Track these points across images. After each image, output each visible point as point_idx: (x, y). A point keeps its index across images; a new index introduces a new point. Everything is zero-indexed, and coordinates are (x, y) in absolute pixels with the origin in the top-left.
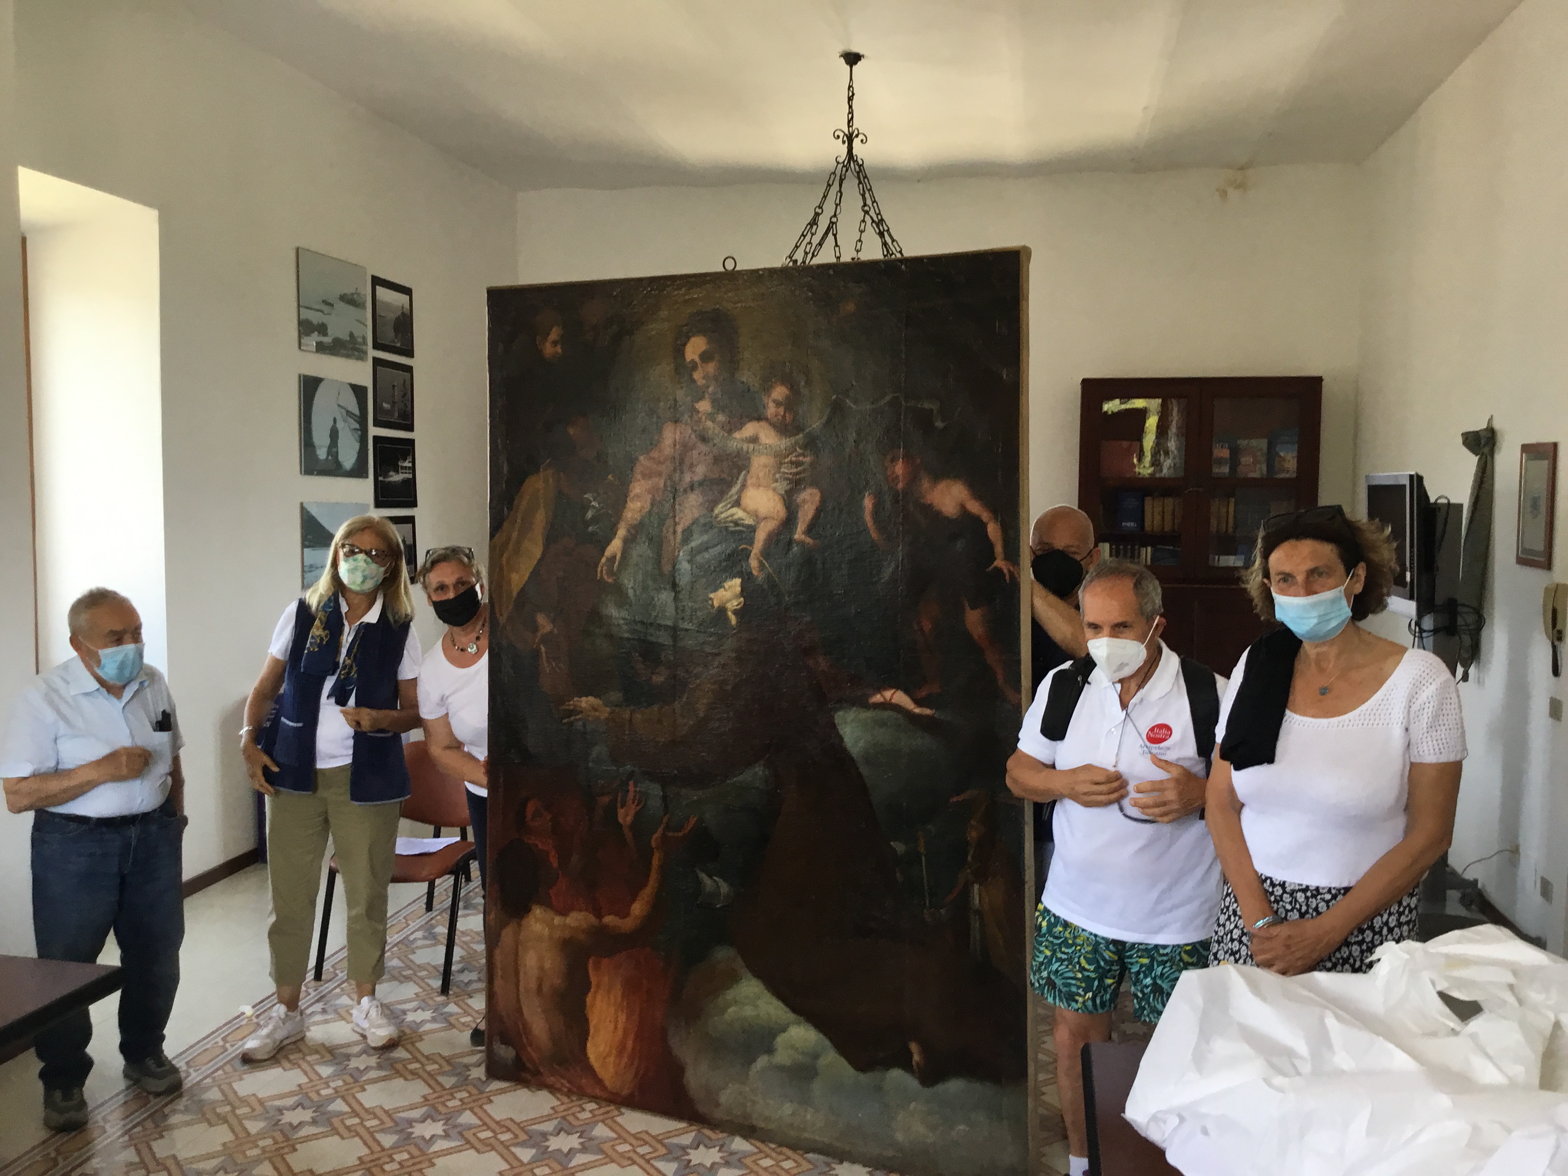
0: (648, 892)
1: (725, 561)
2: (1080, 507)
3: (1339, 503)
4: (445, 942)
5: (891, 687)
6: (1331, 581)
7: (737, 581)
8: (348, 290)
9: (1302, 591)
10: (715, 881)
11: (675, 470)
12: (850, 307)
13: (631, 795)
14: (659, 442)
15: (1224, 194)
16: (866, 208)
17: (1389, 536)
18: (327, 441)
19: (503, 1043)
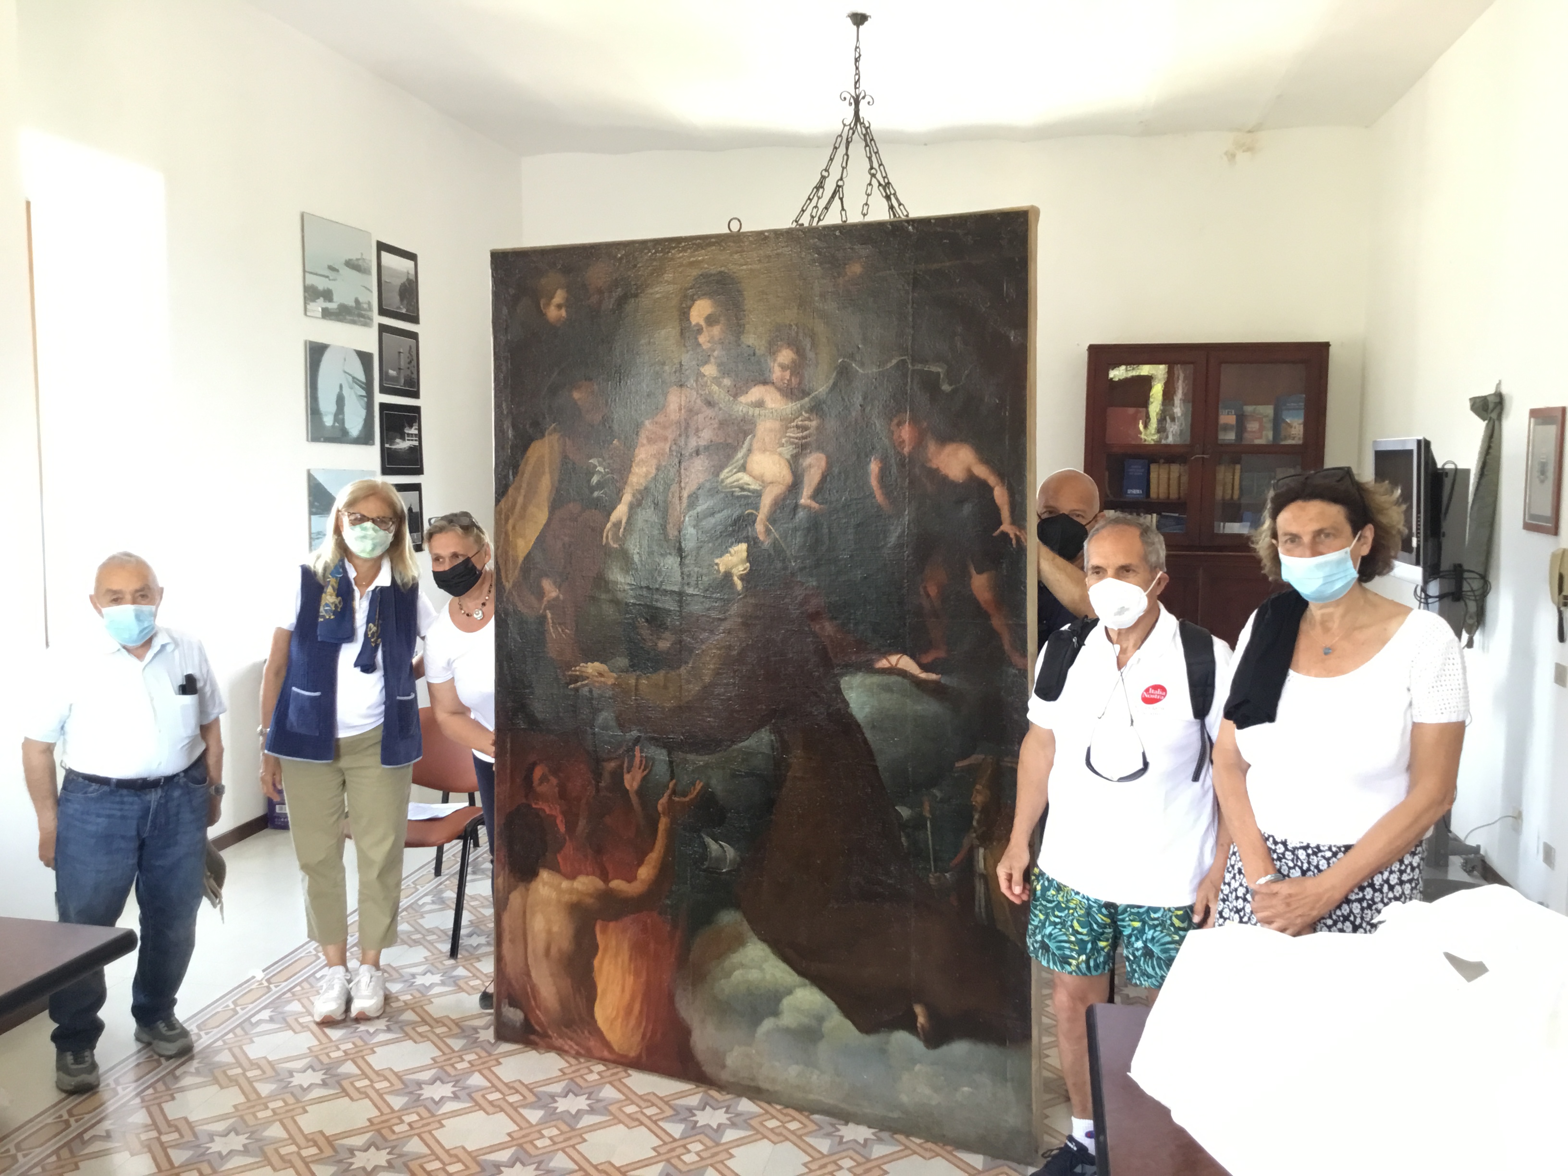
0: (654, 857)
1: (731, 526)
2: (1085, 471)
3: (1347, 465)
4: (454, 906)
5: (897, 653)
6: (1337, 542)
7: (743, 546)
8: (354, 256)
9: (1308, 552)
10: (721, 846)
11: (680, 435)
12: (856, 269)
13: (637, 761)
14: (664, 406)
15: (1232, 156)
16: (873, 171)
17: (1398, 499)
18: (333, 408)
19: (511, 1005)
